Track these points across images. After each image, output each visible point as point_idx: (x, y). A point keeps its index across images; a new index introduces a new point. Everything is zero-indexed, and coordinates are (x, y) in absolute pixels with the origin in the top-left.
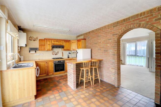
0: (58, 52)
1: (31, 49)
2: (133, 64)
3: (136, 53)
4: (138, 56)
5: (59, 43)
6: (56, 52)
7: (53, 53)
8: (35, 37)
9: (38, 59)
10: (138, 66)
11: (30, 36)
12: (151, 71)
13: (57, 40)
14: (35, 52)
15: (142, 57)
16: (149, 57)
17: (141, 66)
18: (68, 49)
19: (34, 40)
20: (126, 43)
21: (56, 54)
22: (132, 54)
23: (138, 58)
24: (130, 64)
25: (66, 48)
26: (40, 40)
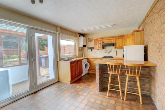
0: (111, 51)
1: (89, 48)
5: (109, 41)
6: (109, 50)
7: (106, 52)
8: (91, 38)
9: (93, 56)
11: (88, 39)
13: (107, 38)
14: (91, 51)
18: (121, 46)
19: (91, 41)
21: (109, 53)
25: (119, 46)
26: (95, 40)
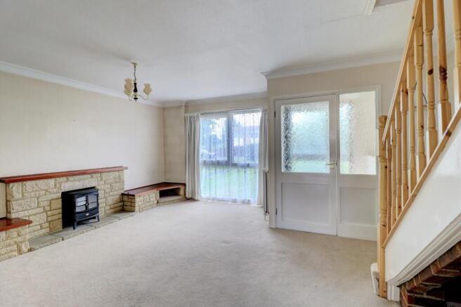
2: (219, 196)
3: (229, 157)
4: (235, 165)
10: (235, 201)
12: (274, 227)
15: (248, 170)
16: (267, 169)
17: (243, 202)
20: (198, 116)
22: (218, 159)
23: (234, 171)
24: (213, 196)
